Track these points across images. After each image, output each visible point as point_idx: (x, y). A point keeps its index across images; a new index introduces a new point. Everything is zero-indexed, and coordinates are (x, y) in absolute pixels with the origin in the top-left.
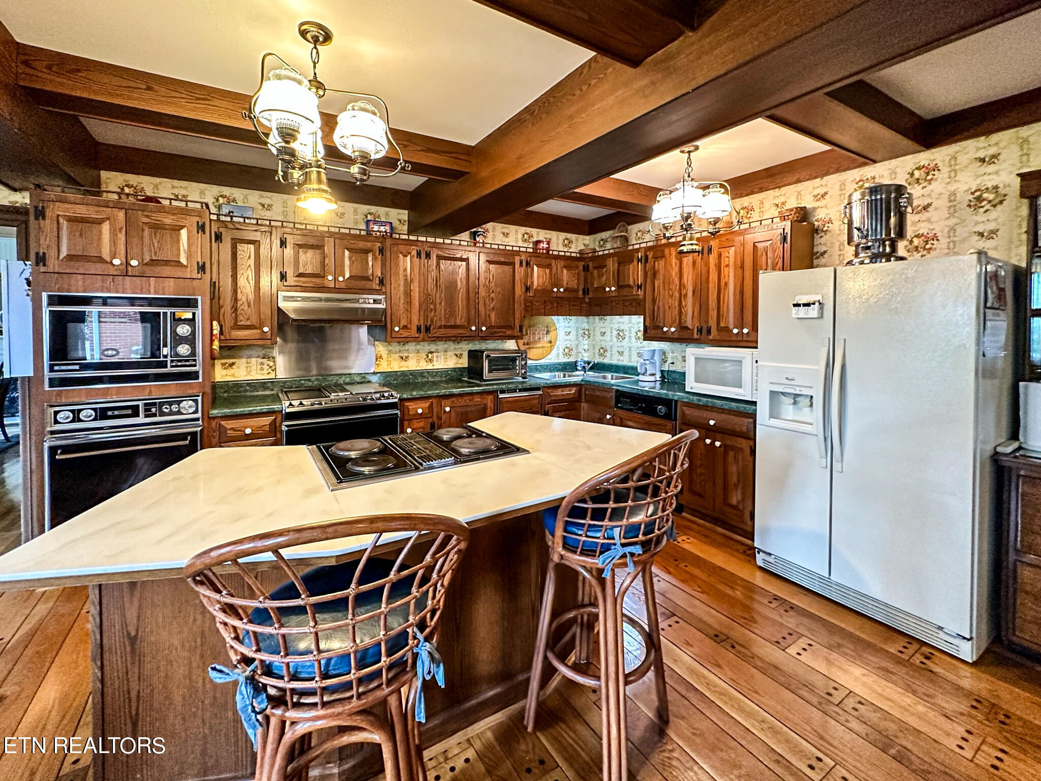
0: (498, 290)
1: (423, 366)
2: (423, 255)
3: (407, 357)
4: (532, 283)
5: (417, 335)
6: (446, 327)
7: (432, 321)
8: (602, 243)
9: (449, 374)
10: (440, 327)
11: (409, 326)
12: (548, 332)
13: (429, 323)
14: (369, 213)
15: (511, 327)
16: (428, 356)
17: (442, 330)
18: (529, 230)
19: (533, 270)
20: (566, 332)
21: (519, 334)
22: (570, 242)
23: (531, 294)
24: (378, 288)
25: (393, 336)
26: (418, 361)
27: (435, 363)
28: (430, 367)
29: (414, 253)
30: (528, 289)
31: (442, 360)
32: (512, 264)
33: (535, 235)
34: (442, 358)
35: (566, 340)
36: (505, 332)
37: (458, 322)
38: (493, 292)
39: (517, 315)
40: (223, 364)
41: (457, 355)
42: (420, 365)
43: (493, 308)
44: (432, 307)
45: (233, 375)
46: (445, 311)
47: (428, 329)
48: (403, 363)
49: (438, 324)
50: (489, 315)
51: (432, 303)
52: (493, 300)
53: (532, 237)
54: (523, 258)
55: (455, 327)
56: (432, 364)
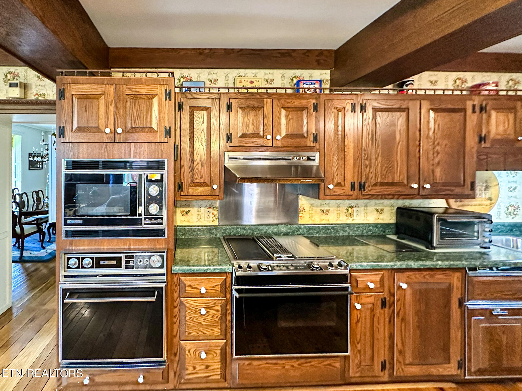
0: (446, 142)
1: (344, 220)
2: (358, 108)
3: (328, 211)
4: (489, 132)
5: (351, 193)
6: (382, 184)
7: (367, 178)
9: (371, 230)
10: (375, 185)
11: (343, 183)
12: (487, 188)
13: (363, 181)
14: (295, 77)
15: (458, 185)
16: (348, 210)
17: (377, 188)
18: (461, 75)
19: (489, 116)
20: (510, 188)
21: (471, 192)
22: (517, 83)
23: (487, 145)
24: (312, 145)
25: (326, 194)
26: (339, 215)
27: (355, 217)
28: (350, 221)
29: (349, 107)
30: (482, 139)
31: (363, 215)
32: (464, 110)
33: (469, 80)
34: (363, 213)
35: (510, 197)
36: (452, 190)
37: (396, 179)
38: (438, 144)
39: (468, 171)
40: (182, 212)
42: (341, 219)
43: (439, 163)
44: (367, 162)
45: (189, 221)
46: (382, 166)
47: (362, 187)
48: (324, 216)
49: (373, 181)
50: (433, 171)
51: (367, 159)
52: (438, 153)
53: (466, 81)
54: (476, 103)
55: (392, 184)
56: (352, 219)
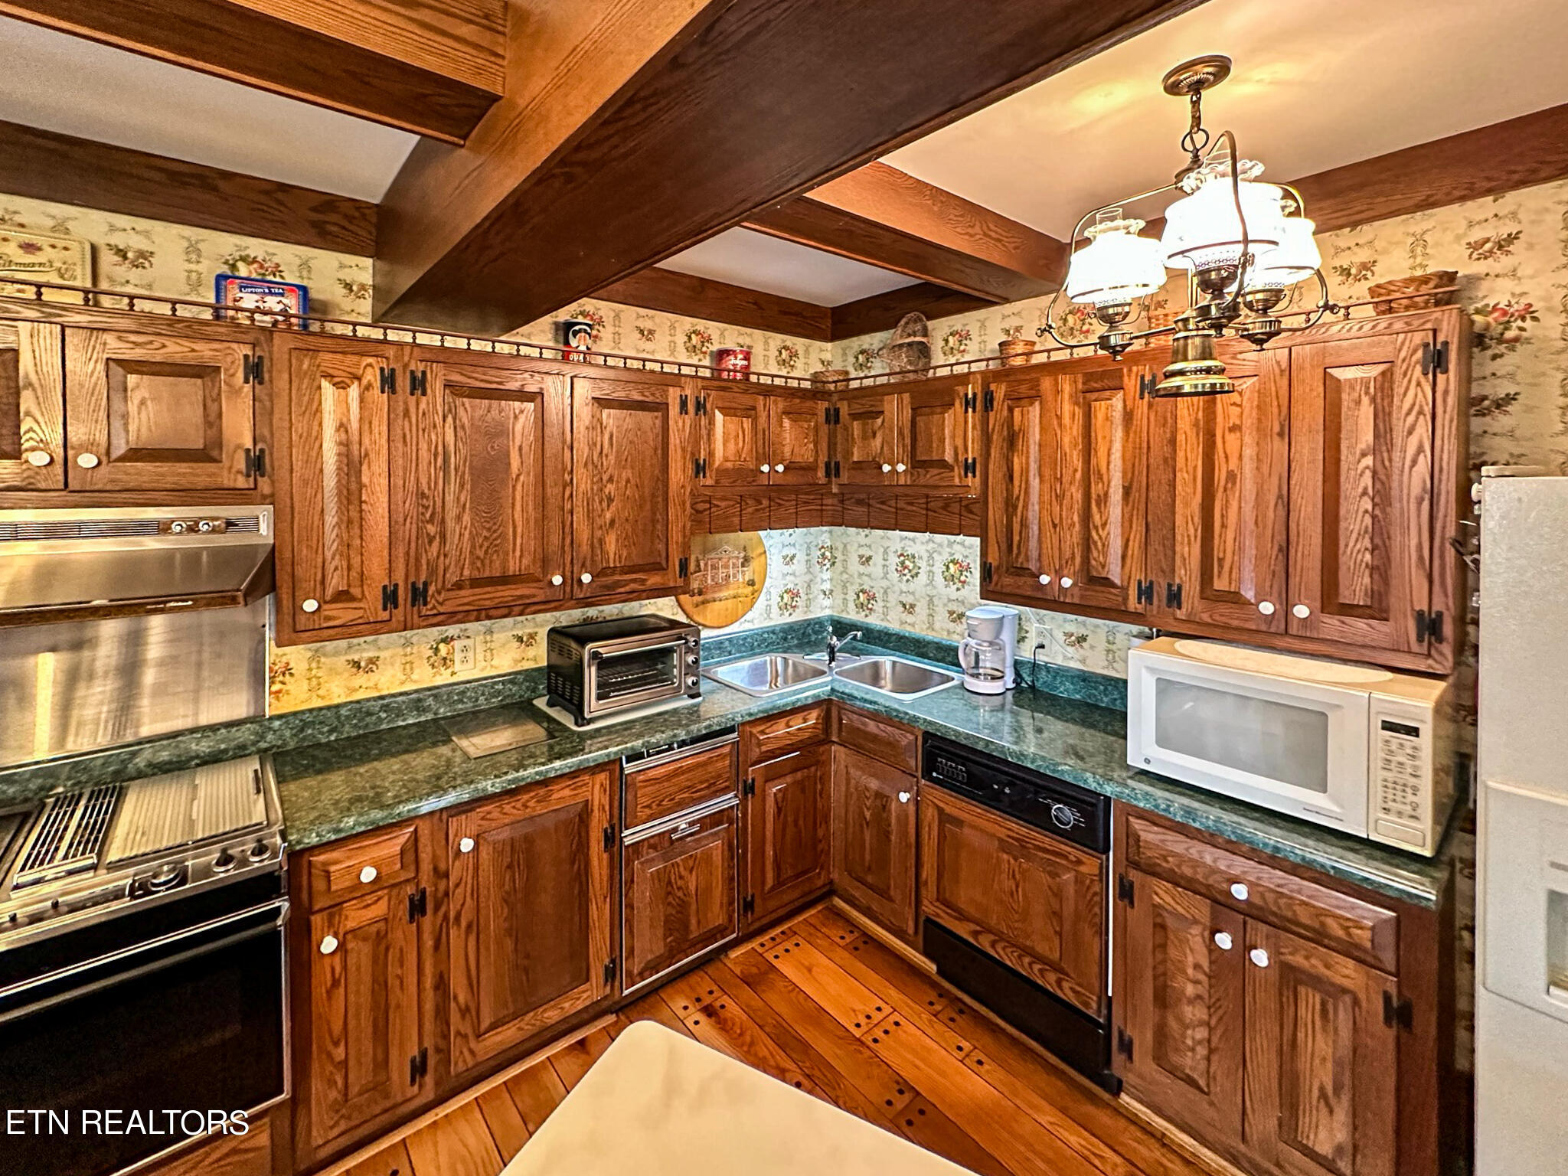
0: (627, 473)
1: (425, 677)
2: (403, 383)
3: (373, 661)
4: (711, 454)
5: (385, 615)
6: (475, 583)
7: (433, 570)
8: (861, 358)
9: (499, 692)
10: (458, 586)
11: (356, 591)
12: (746, 561)
13: (423, 578)
14: (243, 259)
15: (657, 568)
16: (437, 650)
17: (462, 593)
18: (701, 324)
19: (712, 422)
20: (785, 558)
21: (680, 582)
22: (794, 355)
23: (709, 482)
24: (241, 482)
25: (298, 628)
26: (408, 666)
27: (457, 666)
28: (443, 678)
29: (372, 376)
30: (700, 469)
31: (480, 656)
32: (662, 407)
33: (715, 337)
34: (480, 649)
35: (785, 575)
36: (643, 581)
37: (513, 568)
38: (611, 480)
39: (676, 536)
41: (520, 639)
42: (414, 677)
43: (612, 522)
44: (431, 529)
46: (472, 537)
47: (419, 595)
48: (361, 679)
49: (452, 577)
50: (601, 541)
51: (431, 521)
52: (610, 500)
53: (709, 340)
54: (688, 392)
55: (504, 580)
56: (449, 671)
